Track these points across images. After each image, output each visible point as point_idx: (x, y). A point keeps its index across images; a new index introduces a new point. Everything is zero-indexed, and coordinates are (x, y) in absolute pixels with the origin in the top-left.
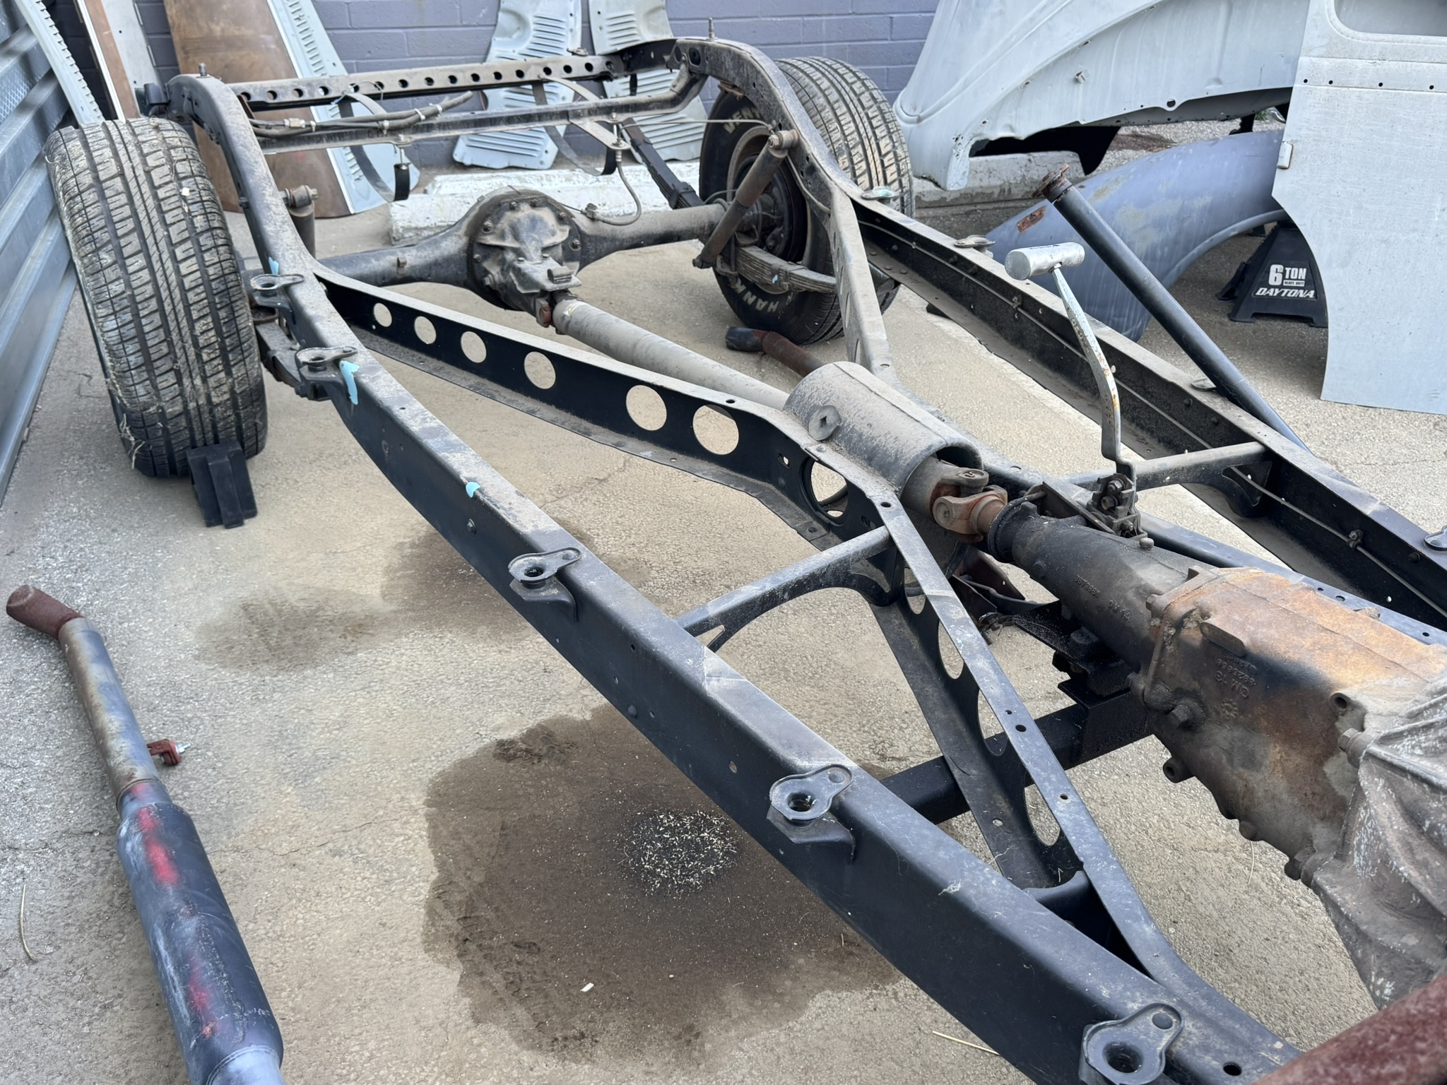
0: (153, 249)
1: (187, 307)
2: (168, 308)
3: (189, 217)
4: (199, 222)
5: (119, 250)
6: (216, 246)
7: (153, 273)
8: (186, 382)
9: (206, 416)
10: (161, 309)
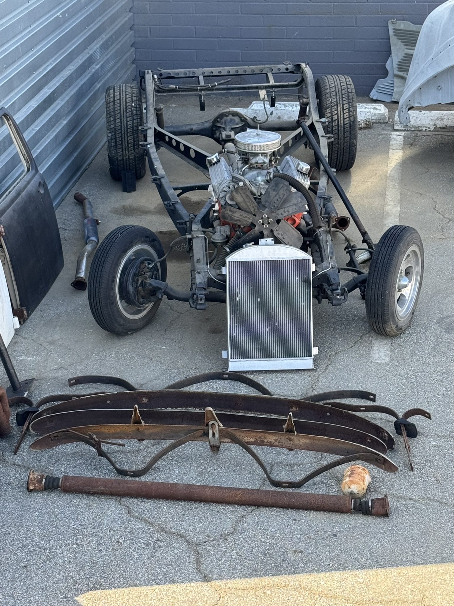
0: (122, 118)
1: (127, 133)
2: (123, 132)
3: (132, 111)
4: (135, 112)
5: (115, 117)
6: (137, 119)
7: (121, 124)
8: (124, 151)
9: (128, 162)
10: (121, 133)
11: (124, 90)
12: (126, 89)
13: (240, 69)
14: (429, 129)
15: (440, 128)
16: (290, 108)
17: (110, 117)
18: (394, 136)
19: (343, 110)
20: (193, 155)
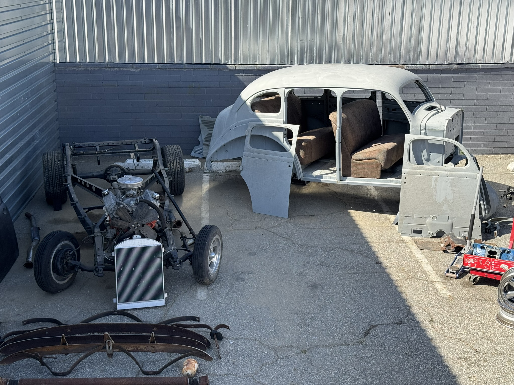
0: (53, 170)
1: (56, 178)
2: (53, 178)
3: (59, 166)
4: (60, 167)
5: (48, 170)
6: (61, 170)
7: (52, 173)
8: (54, 188)
9: (56, 194)
10: (52, 178)
11: (53, 154)
12: (54, 154)
13: (120, 142)
14: (222, 172)
15: (228, 171)
16: (148, 162)
17: (45, 170)
18: (205, 176)
19: (177, 163)
20: (94, 189)
